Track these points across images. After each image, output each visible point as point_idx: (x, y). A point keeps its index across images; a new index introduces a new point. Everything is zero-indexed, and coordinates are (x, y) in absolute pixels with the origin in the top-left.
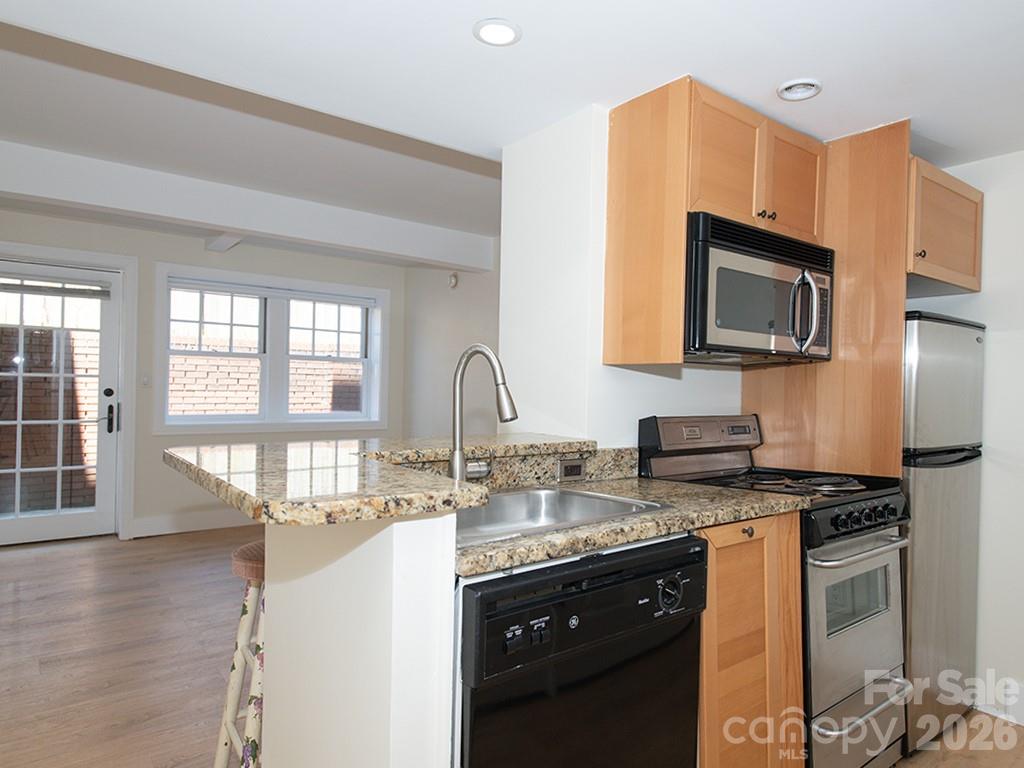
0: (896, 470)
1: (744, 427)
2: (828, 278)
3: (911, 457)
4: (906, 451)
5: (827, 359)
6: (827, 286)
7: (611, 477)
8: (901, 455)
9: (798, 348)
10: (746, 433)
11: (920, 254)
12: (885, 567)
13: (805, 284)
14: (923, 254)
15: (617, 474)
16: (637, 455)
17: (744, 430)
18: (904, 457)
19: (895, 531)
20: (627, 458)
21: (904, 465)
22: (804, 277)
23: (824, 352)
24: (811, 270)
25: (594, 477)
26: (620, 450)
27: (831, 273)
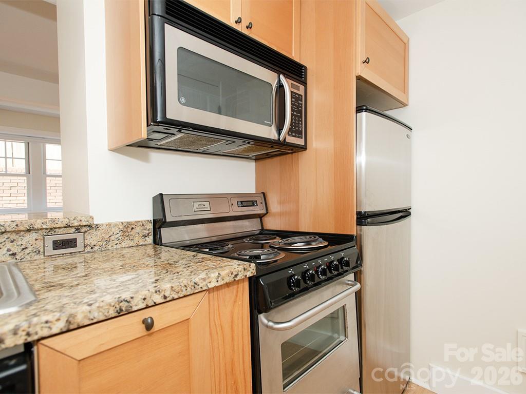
0: (351, 228)
1: (252, 201)
2: (302, 87)
3: (363, 218)
4: (359, 214)
5: (304, 148)
6: (302, 92)
7: (119, 246)
8: (355, 217)
9: (277, 136)
10: (253, 205)
11: (365, 62)
12: (344, 306)
13: (281, 87)
14: (367, 61)
15: (126, 243)
16: (151, 226)
17: (253, 204)
18: (357, 218)
19: (351, 277)
20: (138, 229)
21: (357, 225)
22: (279, 80)
23: (300, 142)
24: (287, 76)
25: (96, 248)
26: (129, 223)
27: (305, 83)
